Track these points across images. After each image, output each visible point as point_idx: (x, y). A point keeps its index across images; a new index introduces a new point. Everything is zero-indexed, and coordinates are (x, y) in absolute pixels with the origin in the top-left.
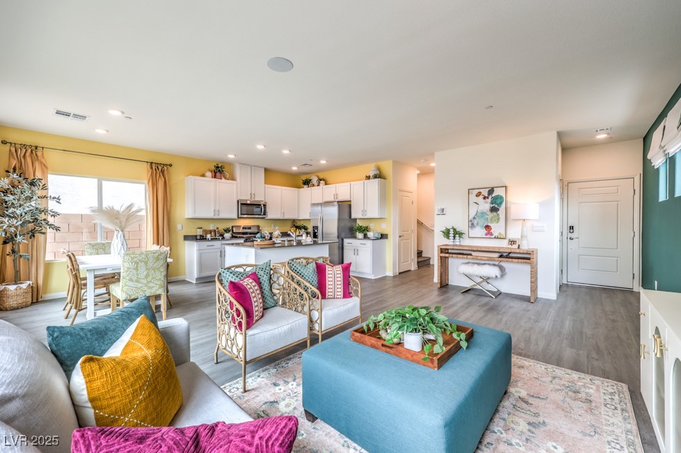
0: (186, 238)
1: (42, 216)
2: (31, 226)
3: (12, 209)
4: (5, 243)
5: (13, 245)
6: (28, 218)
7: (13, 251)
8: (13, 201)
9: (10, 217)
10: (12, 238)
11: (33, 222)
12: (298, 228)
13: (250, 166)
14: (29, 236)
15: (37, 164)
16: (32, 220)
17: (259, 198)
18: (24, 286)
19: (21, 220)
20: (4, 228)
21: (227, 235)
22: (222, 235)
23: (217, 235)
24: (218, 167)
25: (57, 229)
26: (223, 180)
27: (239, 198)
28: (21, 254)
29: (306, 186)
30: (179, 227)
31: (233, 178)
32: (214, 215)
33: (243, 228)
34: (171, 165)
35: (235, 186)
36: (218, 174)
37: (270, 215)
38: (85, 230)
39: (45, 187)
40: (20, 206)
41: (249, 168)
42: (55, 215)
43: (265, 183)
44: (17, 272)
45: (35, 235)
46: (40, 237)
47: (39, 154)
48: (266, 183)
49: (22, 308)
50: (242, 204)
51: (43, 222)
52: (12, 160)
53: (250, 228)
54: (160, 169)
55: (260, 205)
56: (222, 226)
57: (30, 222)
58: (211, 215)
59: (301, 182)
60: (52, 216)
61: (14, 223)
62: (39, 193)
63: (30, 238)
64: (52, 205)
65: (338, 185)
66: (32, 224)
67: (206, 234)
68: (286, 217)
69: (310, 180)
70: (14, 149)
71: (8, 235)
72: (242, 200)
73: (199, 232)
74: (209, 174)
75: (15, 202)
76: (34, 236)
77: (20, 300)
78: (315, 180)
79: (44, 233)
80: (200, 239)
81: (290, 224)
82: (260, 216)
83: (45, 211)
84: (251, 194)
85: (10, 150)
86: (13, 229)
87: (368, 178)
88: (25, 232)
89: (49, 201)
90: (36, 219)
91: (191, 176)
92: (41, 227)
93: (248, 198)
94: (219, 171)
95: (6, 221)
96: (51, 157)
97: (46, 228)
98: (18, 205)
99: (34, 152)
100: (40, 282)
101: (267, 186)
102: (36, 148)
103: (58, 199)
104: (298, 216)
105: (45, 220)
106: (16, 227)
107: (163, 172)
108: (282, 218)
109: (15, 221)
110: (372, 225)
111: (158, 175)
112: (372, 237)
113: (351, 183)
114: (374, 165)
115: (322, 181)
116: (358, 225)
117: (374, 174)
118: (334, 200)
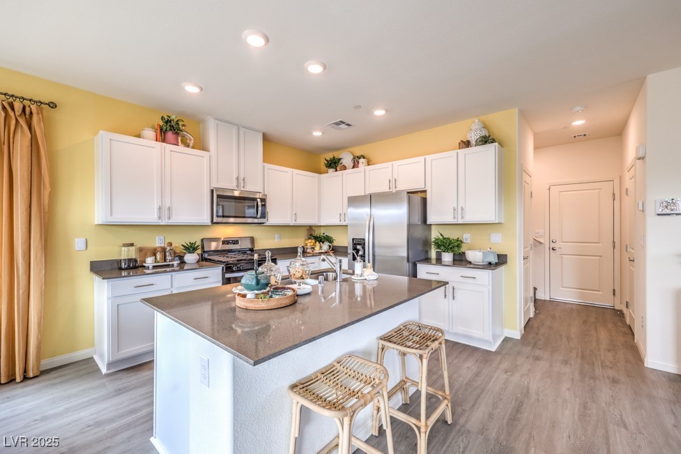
0: (96, 266)
12: (320, 239)
13: (236, 126)
17: (253, 187)
21: (191, 258)
22: (181, 258)
23: (169, 258)
24: (168, 122)
26: (181, 148)
27: (214, 185)
29: (331, 171)
30: (79, 243)
31: (201, 145)
32: (160, 218)
33: (224, 242)
34: (53, 105)
35: (206, 160)
36: (170, 135)
37: (273, 219)
41: (234, 130)
43: (264, 162)
48: (266, 160)
50: (219, 196)
53: (236, 242)
55: (254, 199)
56: (179, 241)
58: (152, 218)
59: (323, 162)
65: (396, 163)
67: (145, 256)
68: (301, 221)
69: (340, 159)
72: (218, 189)
73: (126, 254)
74: (150, 133)
78: (347, 160)
80: (129, 268)
81: (304, 234)
82: (256, 221)
84: (237, 179)
87: (467, 144)
91: (101, 132)
93: (233, 185)
94: (170, 129)
101: (268, 166)
104: (319, 220)
108: (292, 223)
110: (467, 237)
111: (13, 122)
112: (481, 261)
113: (426, 156)
114: (477, 121)
115: (361, 160)
116: (441, 237)
117: (478, 137)
118: (388, 190)
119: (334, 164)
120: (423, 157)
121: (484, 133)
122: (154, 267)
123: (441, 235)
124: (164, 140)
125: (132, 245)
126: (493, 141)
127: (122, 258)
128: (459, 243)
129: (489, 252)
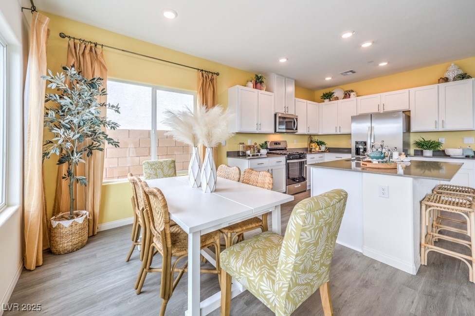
0: (229, 154)
1: (101, 129)
2: (88, 140)
3: (68, 117)
4: (61, 162)
5: (70, 164)
6: (86, 129)
7: (69, 173)
8: (71, 106)
9: (66, 128)
10: (69, 156)
11: (91, 136)
13: (285, 76)
14: (86, 153)
15: (96, 65)
16: (90, 133)
18: (80, 220)
19: (78, 132)
20: (60, 142)
21: (263, 152)
23: (256, 151)
25: (116, 145)
27: (275, 111)
28: (78, 177)
29: (326, 101)
30: (223, 142)
32: (257, 129)
34: (218, 74)
35: (273, 98)
36: (259, 85)
37: (300, 130)
38: (131, 146)
39: (104, 93)
40: (78, 113)
41: (284, 80)
42: (114, 126)
43: (295, 97)
44: (73, 201)
45: (93, 151)
46: (97, 154)
47: (99, 52)
49: (77, 249)
50: (280, 117)
51: (101, 136)
52: (70, 57)
53: (279, 144)
54: (210, 77)
56: (259, 142)
57: (88, 136)
58: (254, 129)
60: (111, 127)
61: (71, 136)
62: (98, 99)
63: (88, 156)
64: (110, 115)
66: (90, 138)
67: (247, 150)
68: (311, 132)
69: (333, 93)
70: (73, 43)
71: (64, 152)
72: (278, 113)
74: (251, 84)
75: (73, 108)
76: (91, 153)
77: (76, 240)
79: (101, 150)
80: (243, 156)
83: (103, 123)
84: (285, 107)
85: (69, 45)
86: (69, 145)
87: (446, 80)
88: (82, 147)
89: (108, 109)
90: (94, 132)
91: (238, 86)
92: (99, 142)
94: (259, 81)
95: (61, 134)
96: (110, 58)
97: (104, 143)
98: (76, 112)
99: (93, 48)
100: (97, 211)
101: (297, 100)
102: (96, 46)
103: (117, 107)
104: (319, 131)
105: (103, 133)
106: (73, 142)
107: (212, 80)
109: (72, 133)
110: (442, 139)
111: (208, 84)
112: (461, 154)
113: (410, 89)
114: (453, 64)
115: (352, 94)
116: (423, 140)
117: (456, 75)
118: (377, 111)
119: (328, 96)
120: (407, 90)
121: (460, 72)
122: (253, 156)
123: (423, 139)
124: (256, 88)
125: (243, 144)
126: (469, 77)
127: (241, 150)
128: (439, 144)
129: (468, 149)
